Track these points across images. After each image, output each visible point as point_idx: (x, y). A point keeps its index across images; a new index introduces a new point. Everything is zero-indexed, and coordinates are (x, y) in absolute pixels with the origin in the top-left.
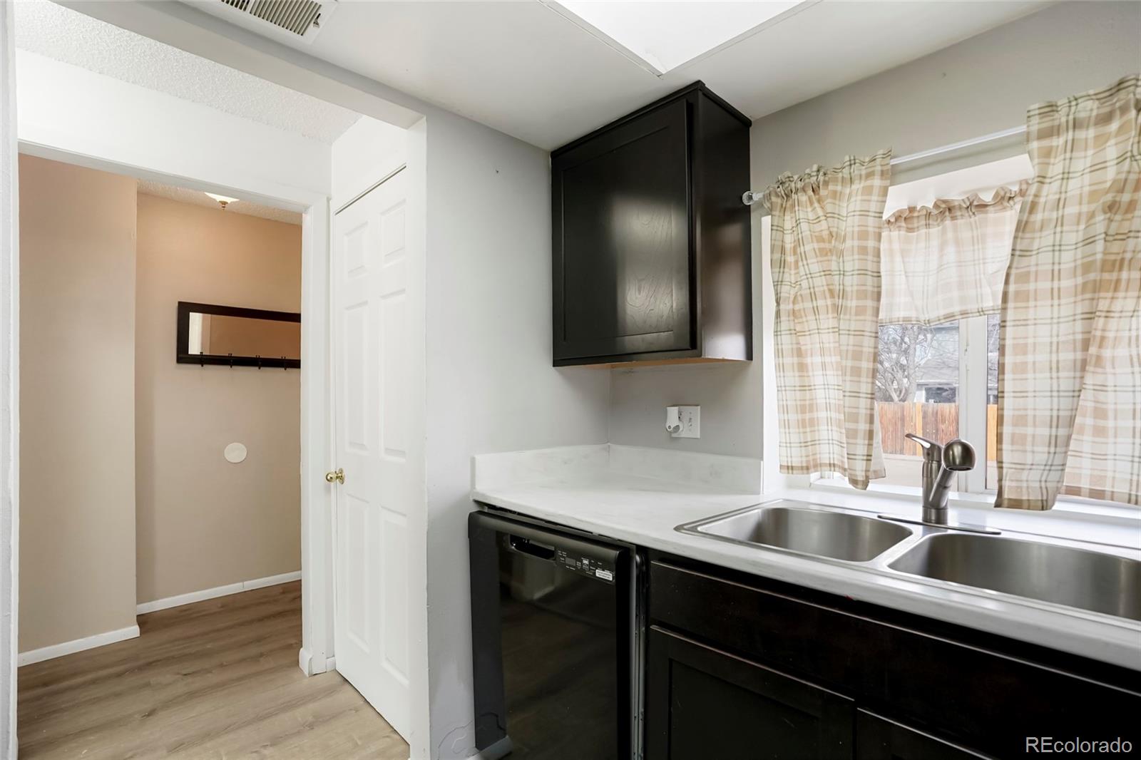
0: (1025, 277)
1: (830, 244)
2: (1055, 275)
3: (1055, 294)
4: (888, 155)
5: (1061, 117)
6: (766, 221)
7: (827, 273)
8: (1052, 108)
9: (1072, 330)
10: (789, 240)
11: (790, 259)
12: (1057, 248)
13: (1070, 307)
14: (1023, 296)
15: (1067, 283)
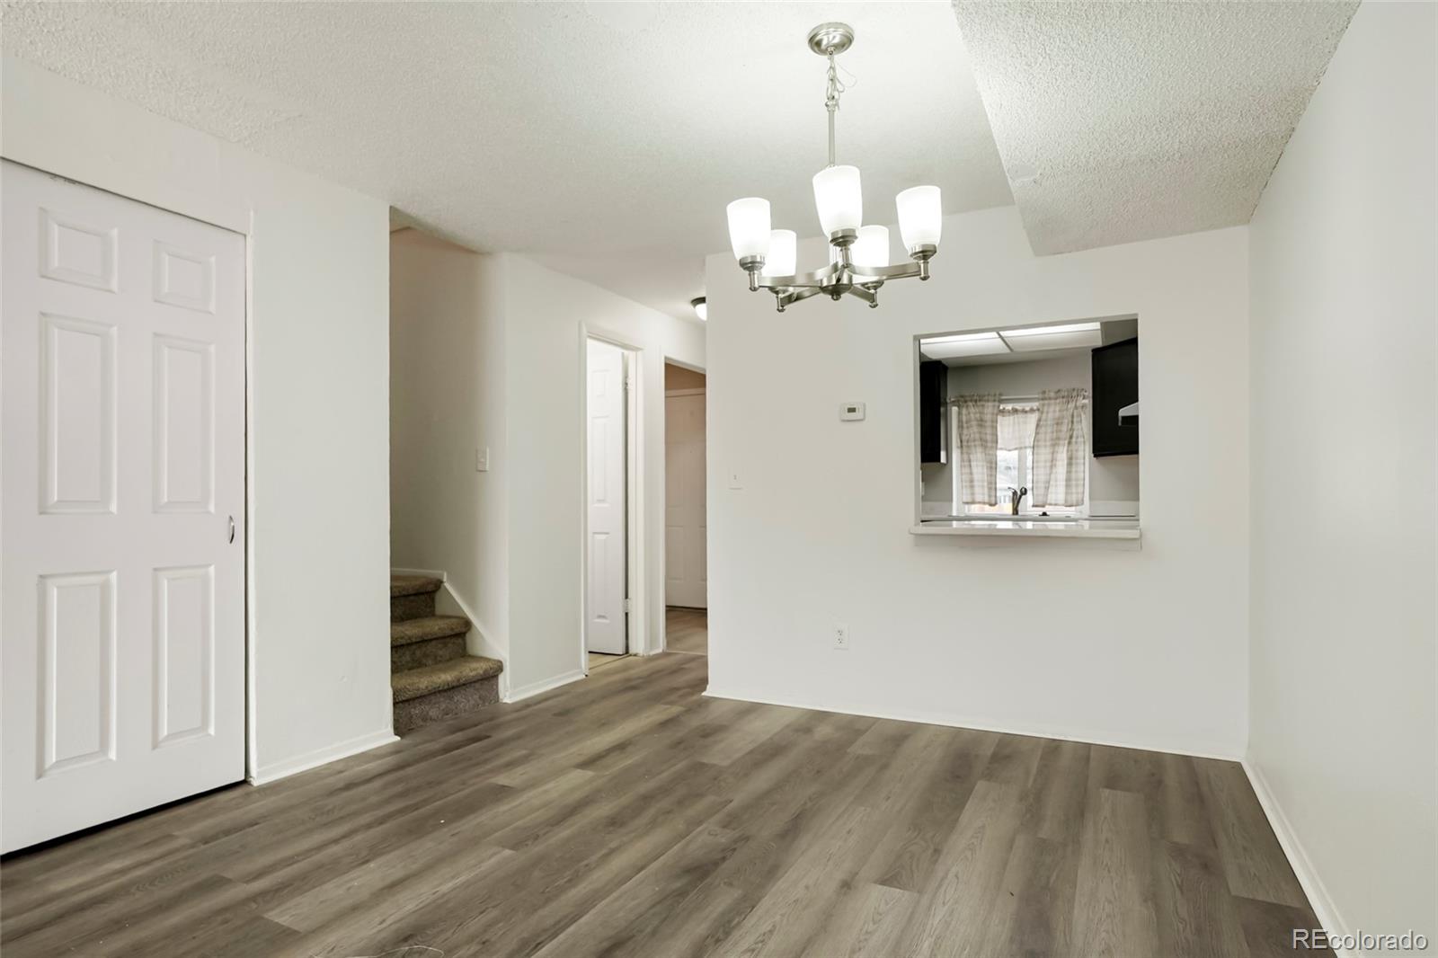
0: (1038, 441)
1: (981, 422)
2: (1045, 441)
3: (1045, 446)
4: (1001, 395)
5: (1046, 396)
6: (955, 409)
7: (980, 433)
8: (1044, 392)
9: (1049, 457)
10: (964, 419)
11: (965, 425)
12: (1046, 433)
13: (1049, 450)
14: (1038, 446)
15: (1048, 443)
